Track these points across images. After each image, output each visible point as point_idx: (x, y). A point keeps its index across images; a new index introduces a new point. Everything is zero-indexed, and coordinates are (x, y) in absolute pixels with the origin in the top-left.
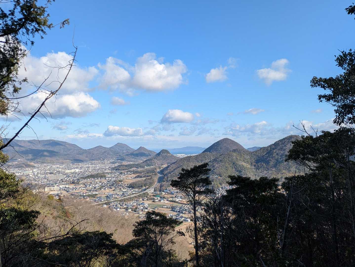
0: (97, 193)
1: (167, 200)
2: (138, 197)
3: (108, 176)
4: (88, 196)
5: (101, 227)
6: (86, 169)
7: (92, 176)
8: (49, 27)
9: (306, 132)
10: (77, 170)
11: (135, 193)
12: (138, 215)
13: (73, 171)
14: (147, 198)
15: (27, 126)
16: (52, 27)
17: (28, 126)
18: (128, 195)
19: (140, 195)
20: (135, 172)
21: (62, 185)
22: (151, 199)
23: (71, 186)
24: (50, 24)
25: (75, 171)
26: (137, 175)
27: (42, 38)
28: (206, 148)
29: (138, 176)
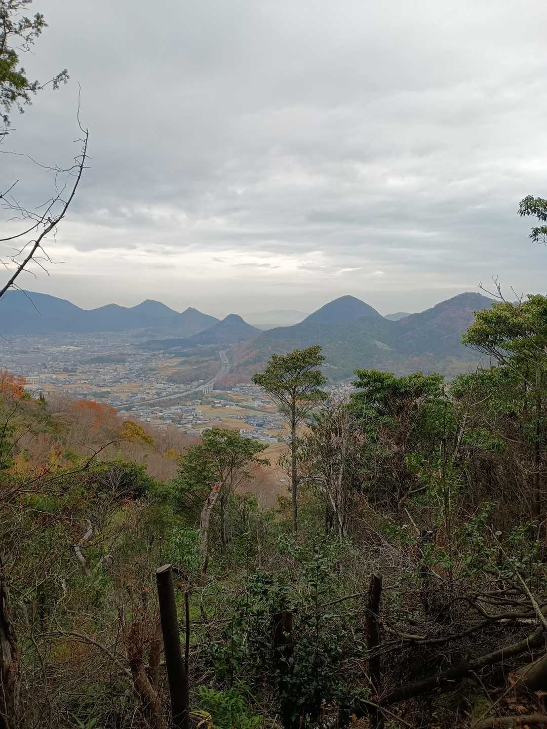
0: (109, 390)
1: (237, 405)
2: (184, 398)
3: (129, 360)
4: (93, 396)
5: (119, 449)
6: (89, 346)
7: (100, 360)
8: (33, 89)
9: (502, 298)
10: (72, 348)
11: (180, 393)
12: (185, 430)
13: (64, 348)
14: (200, 401)
15: (11, 285)
16: (39, 88)
17: (14, 286)
18: (167, 395)
19: (188, 394)
20: (178, 355)
21: (45, 373)
22: (209, 403)
23: (62, 377)
24: (34, 83)
25: (68, 349)
26: (183, 359)
27: (22, 111)
28: (310, 314)
29: (185, 361)
